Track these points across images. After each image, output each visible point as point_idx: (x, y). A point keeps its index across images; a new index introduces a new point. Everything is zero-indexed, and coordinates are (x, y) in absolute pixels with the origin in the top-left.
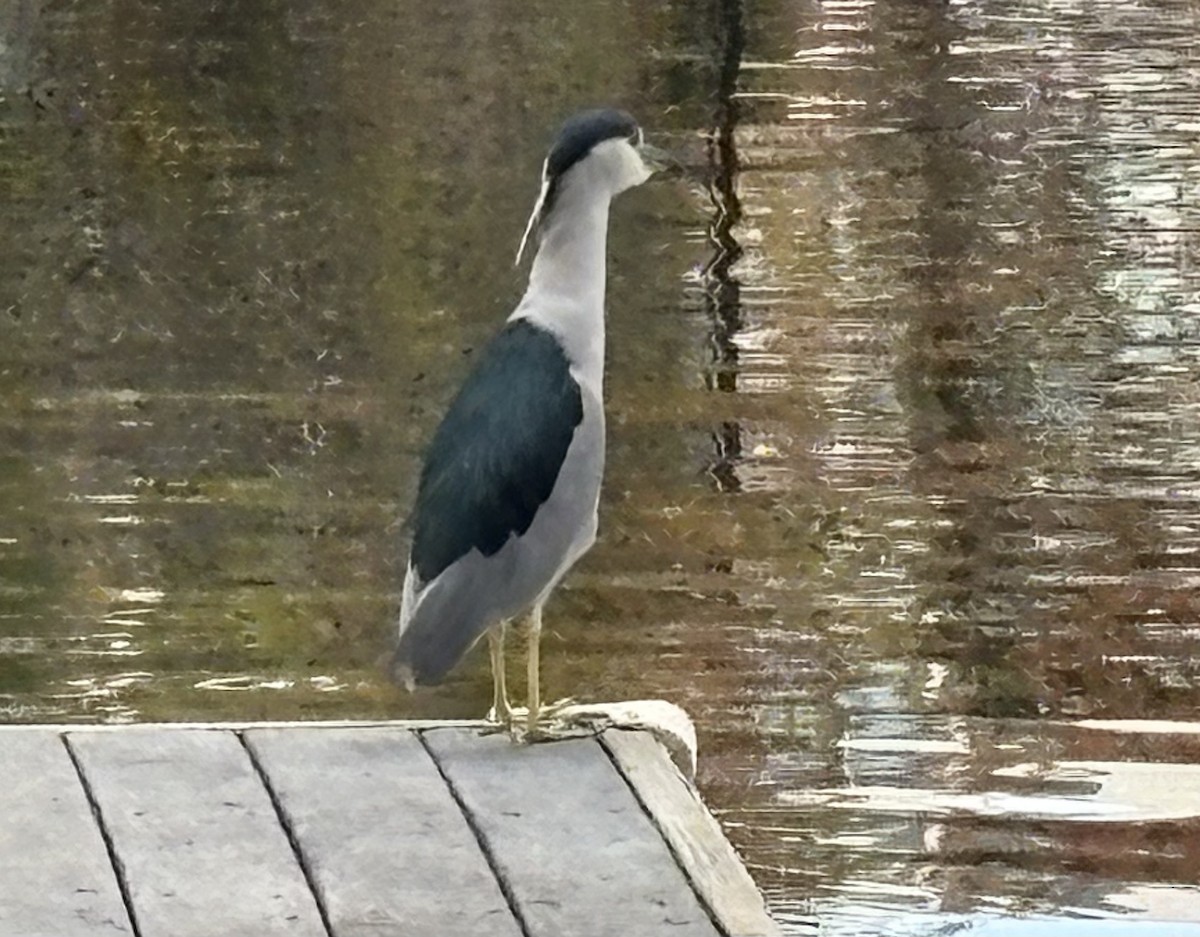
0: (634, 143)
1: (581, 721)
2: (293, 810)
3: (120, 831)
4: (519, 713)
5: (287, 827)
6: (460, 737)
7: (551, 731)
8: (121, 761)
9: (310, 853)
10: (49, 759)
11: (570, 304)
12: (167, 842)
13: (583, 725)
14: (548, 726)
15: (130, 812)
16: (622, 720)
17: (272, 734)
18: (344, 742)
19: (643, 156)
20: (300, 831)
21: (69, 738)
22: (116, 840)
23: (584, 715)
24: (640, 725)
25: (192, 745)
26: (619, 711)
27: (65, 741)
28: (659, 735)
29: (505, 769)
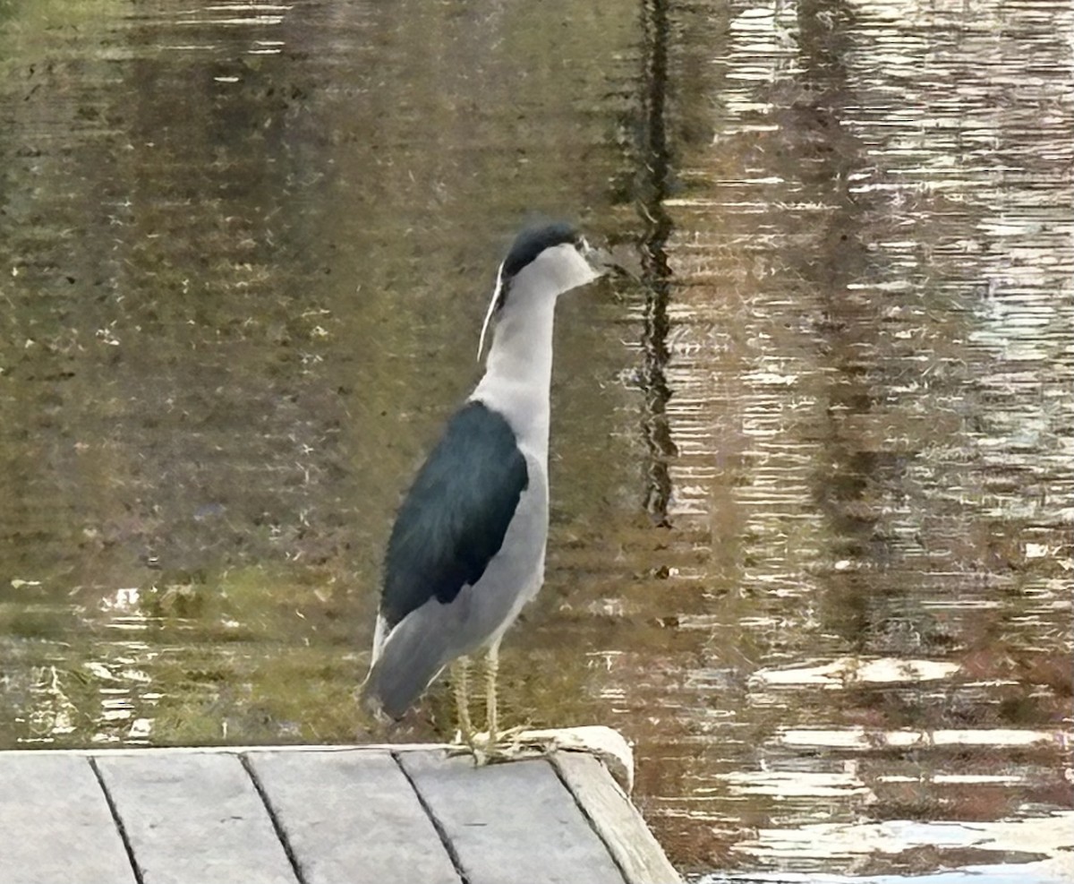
0: (579, 247)
1: (536, 745)
2: (287, 822)
3: (139, 842)
4: (481, 737)
5: (283, 838)
6: (430, 758)
7: (507, 753)
8: (141, 781)
9: (300, 858)
10: (79, 779)
11: (517, 387)
12: (179, 850)
13: (538, 749)
14: (506, 748)
15: (146, 824)
16: (569, 743)
17: (268, 757)
18: (329, 764)
19: (587, 258)
20: (294, 840)
21: (97, 761)
22: (136, 849)
23: (538, 740)
24: (585, 747)
25: (199, 767)
26: (565, 736)
27: (93, 764)
28: (600, 756)
29: (469, 785)
